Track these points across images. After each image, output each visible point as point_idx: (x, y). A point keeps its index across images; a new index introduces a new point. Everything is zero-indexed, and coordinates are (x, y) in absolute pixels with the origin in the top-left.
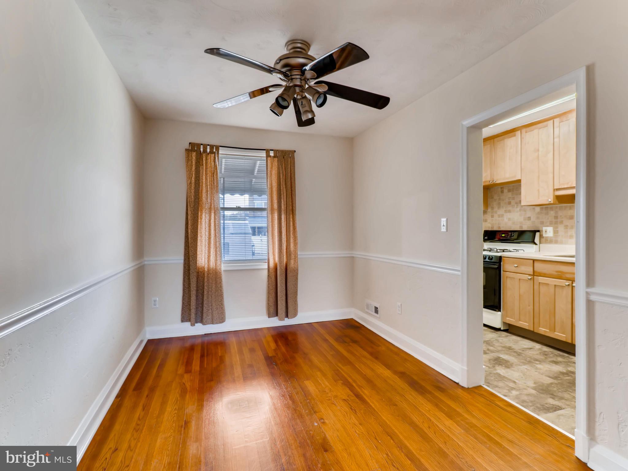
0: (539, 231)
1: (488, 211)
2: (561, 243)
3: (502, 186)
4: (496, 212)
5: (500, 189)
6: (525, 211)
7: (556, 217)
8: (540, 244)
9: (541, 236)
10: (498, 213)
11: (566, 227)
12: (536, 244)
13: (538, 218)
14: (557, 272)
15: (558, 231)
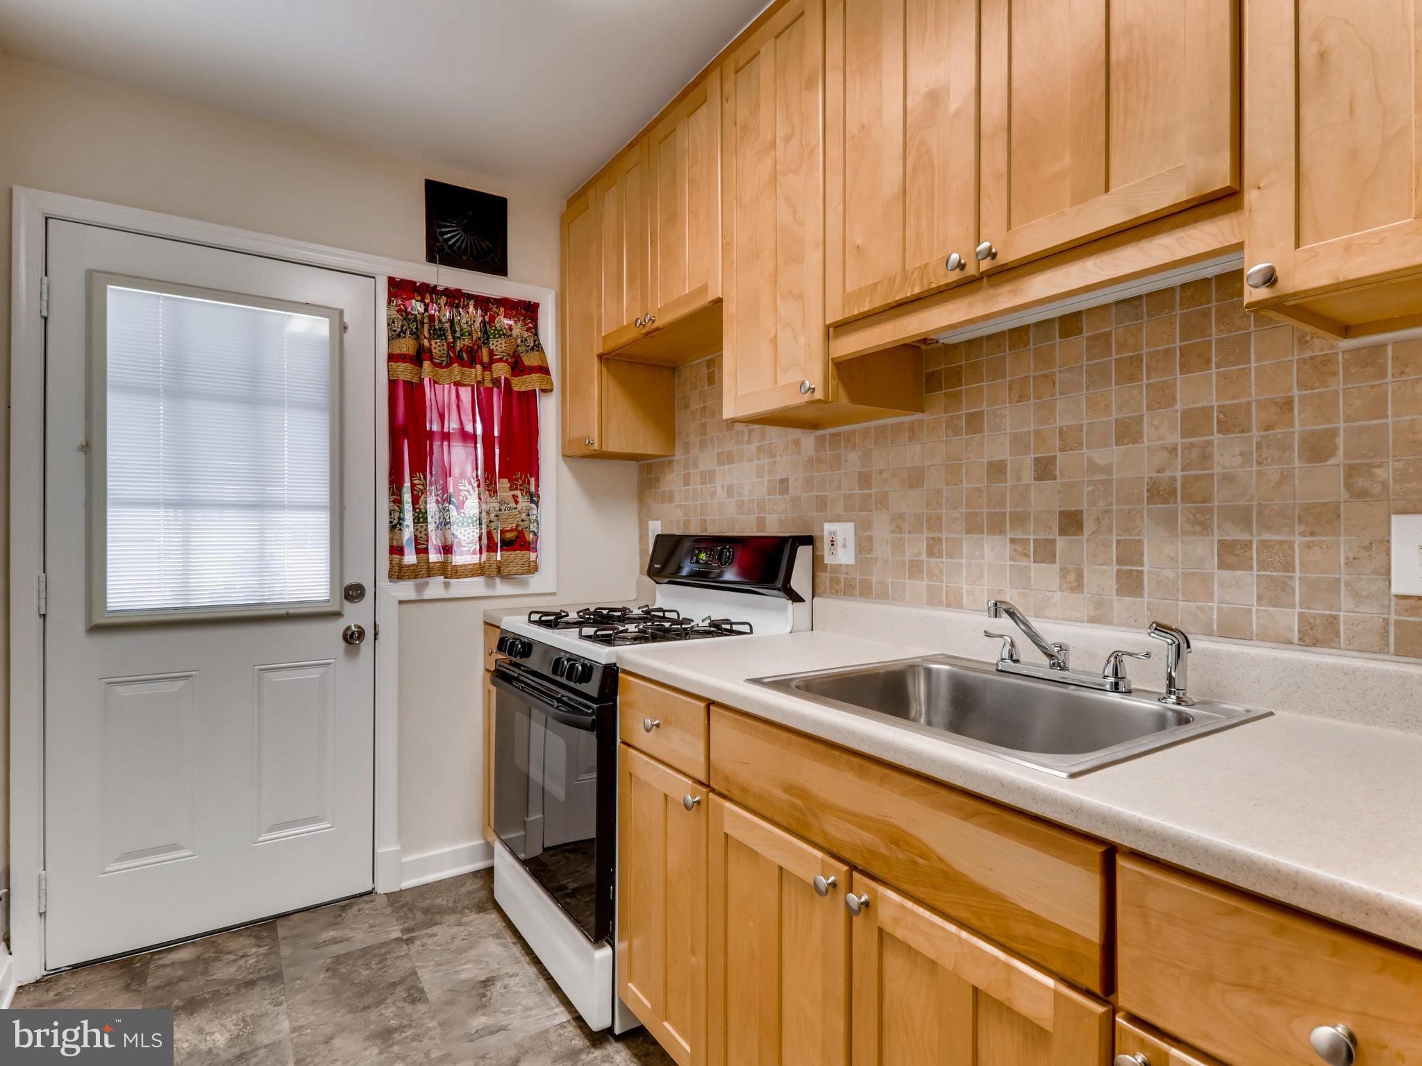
0: (808, 540)
1: (676, 458)
2: (883, 596)
3: (708, 358)
4: (696, 465)
5: (705, 371)
6: (773, 455)
7: (865, 479)
8: (813, 597)
9: (817, 563)
10: (702, 468)
11: (898, 520)
12: (796, 598)
13: (809, 482)
14: (789, 789)
15: (870, 539)
